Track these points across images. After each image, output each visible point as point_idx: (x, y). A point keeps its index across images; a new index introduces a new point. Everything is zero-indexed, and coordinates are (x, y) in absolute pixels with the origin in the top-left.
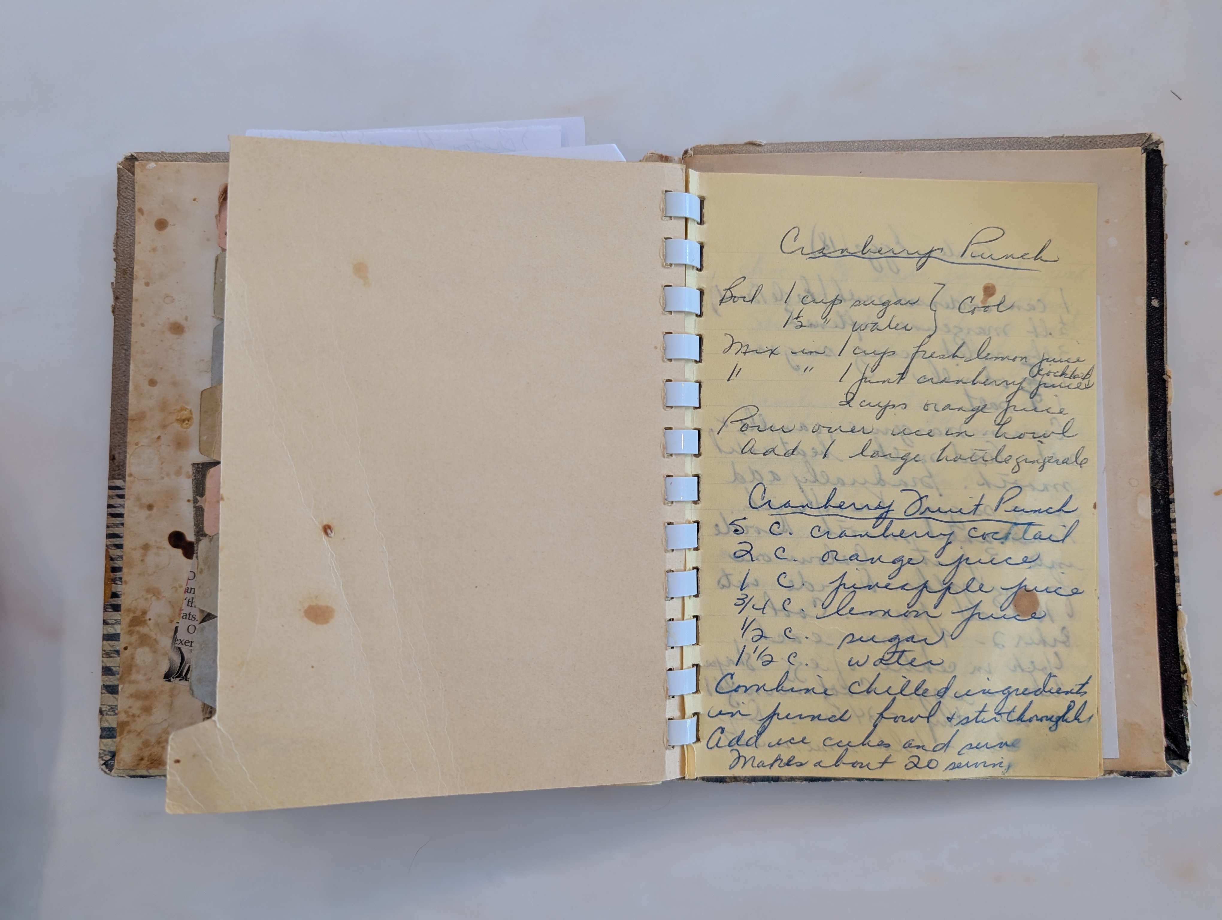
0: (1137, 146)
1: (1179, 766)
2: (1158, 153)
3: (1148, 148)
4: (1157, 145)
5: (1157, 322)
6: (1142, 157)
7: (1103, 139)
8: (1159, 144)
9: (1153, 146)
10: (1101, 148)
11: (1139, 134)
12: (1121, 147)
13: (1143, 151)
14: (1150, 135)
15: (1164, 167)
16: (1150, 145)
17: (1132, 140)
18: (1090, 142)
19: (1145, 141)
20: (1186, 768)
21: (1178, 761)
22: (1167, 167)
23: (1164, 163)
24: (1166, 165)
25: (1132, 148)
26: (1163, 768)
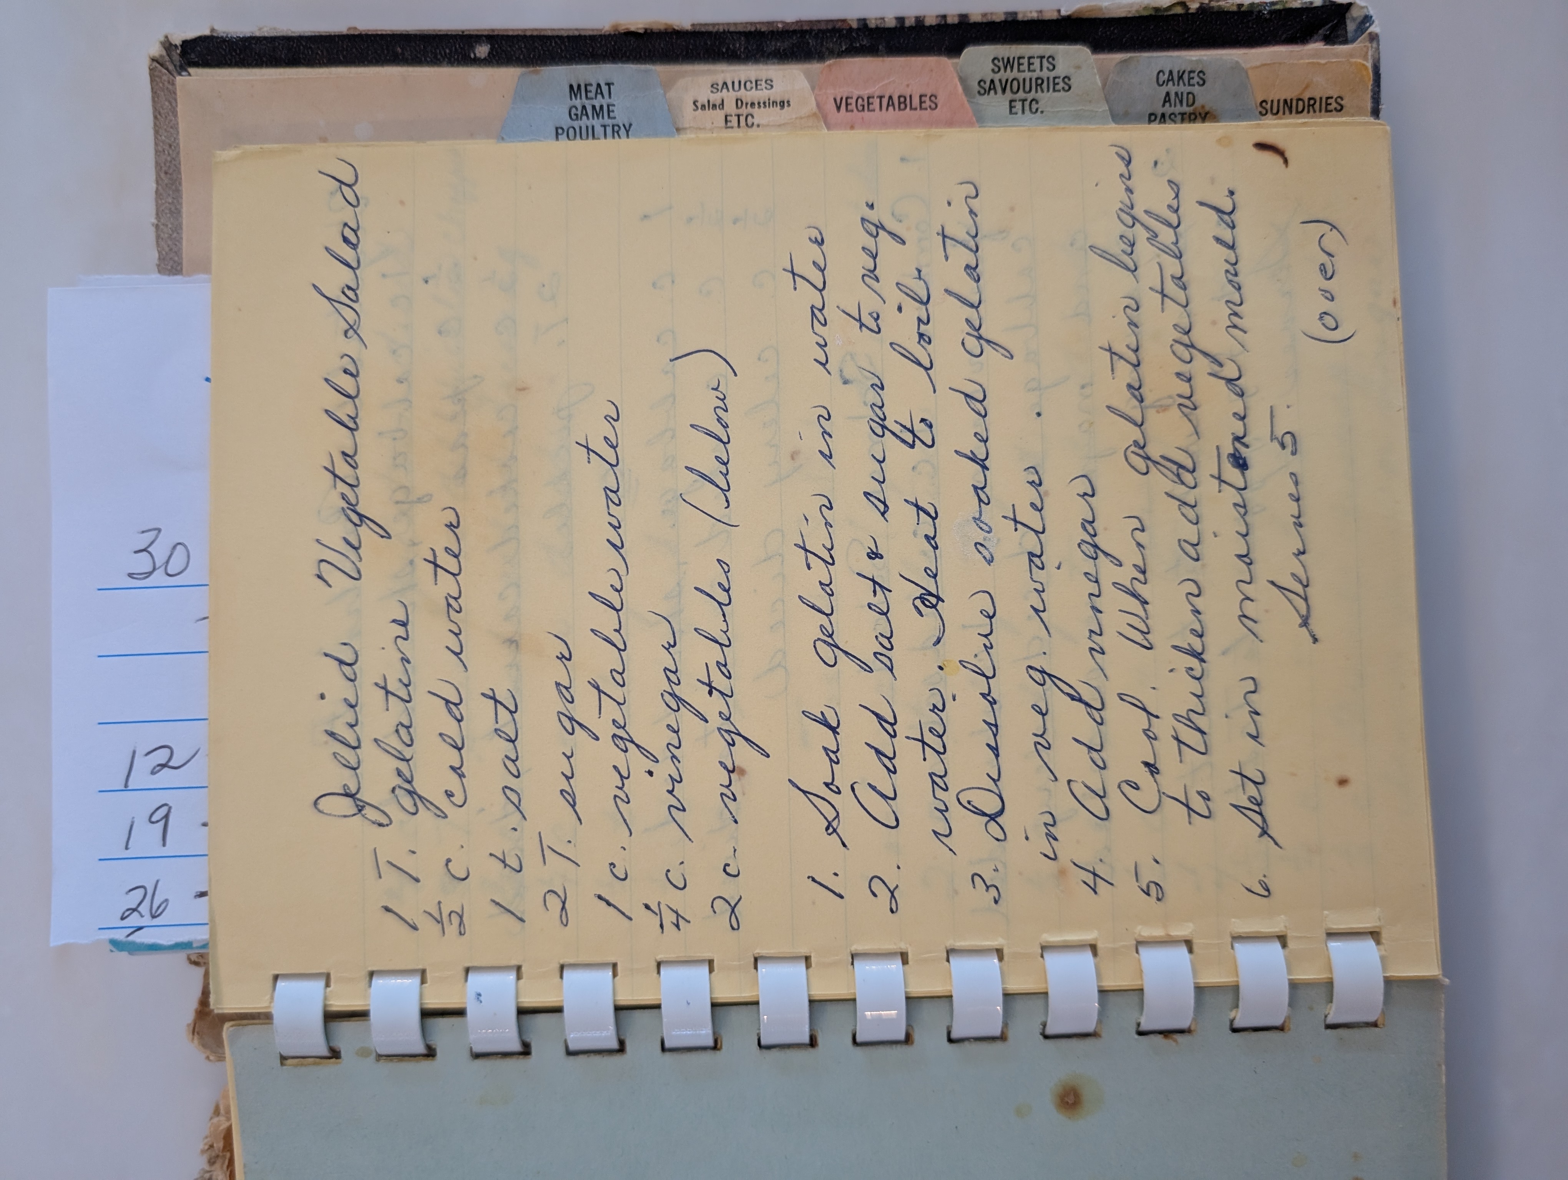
0: (173, 84)
1: (1359, 20)
2: (188, 46)
3: (178, 64)
4: (174, 48)
5: (520, 48)
6: (197, 75)
7: (160, 149)
8: (171, 44)
9: (174, 53)
10: (178, 153)
11: (152, 81)
12: (176, 116)
13: (184, 73)
14: (153, 60)
15: (215, 34)
16: (172, 61)
17: (162, 93)
18: (166, 173)
19: (165, 71)
20: (1362, 8)
21: (1348, 22)
22: (216, 28)
23: (207, 32)
24: (213, 30)
25: (178, 93)
26: (1365, 49)
